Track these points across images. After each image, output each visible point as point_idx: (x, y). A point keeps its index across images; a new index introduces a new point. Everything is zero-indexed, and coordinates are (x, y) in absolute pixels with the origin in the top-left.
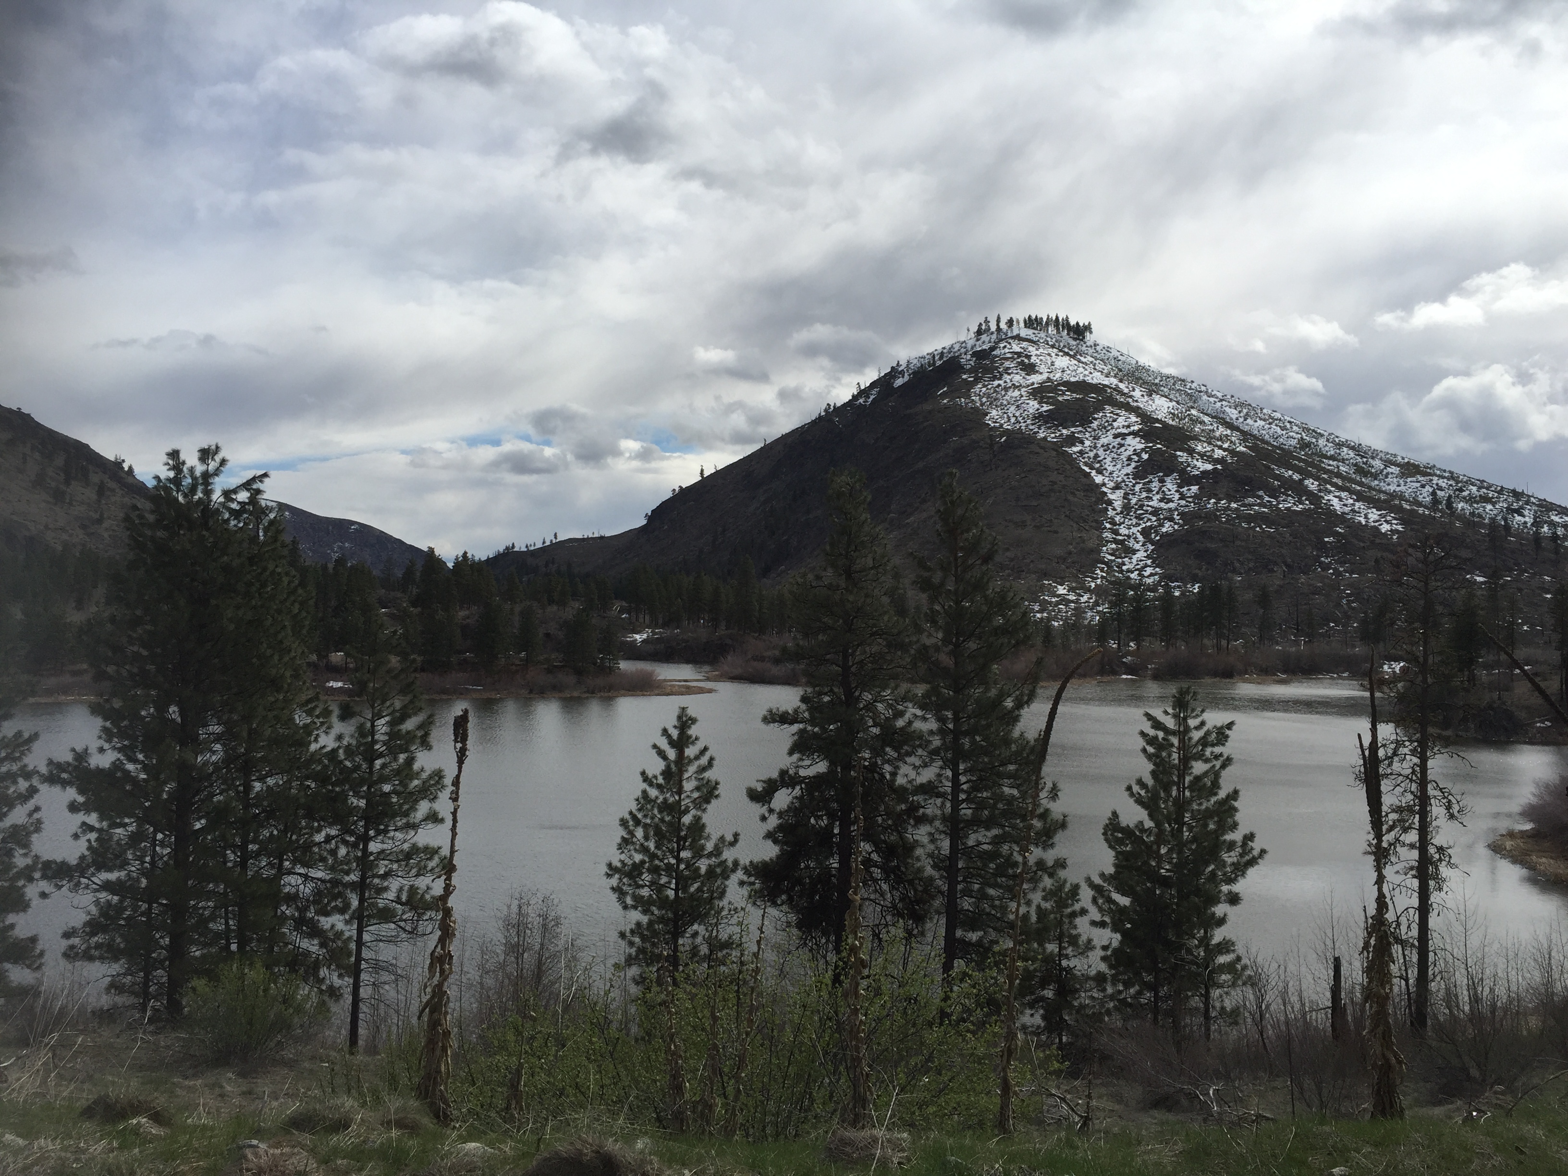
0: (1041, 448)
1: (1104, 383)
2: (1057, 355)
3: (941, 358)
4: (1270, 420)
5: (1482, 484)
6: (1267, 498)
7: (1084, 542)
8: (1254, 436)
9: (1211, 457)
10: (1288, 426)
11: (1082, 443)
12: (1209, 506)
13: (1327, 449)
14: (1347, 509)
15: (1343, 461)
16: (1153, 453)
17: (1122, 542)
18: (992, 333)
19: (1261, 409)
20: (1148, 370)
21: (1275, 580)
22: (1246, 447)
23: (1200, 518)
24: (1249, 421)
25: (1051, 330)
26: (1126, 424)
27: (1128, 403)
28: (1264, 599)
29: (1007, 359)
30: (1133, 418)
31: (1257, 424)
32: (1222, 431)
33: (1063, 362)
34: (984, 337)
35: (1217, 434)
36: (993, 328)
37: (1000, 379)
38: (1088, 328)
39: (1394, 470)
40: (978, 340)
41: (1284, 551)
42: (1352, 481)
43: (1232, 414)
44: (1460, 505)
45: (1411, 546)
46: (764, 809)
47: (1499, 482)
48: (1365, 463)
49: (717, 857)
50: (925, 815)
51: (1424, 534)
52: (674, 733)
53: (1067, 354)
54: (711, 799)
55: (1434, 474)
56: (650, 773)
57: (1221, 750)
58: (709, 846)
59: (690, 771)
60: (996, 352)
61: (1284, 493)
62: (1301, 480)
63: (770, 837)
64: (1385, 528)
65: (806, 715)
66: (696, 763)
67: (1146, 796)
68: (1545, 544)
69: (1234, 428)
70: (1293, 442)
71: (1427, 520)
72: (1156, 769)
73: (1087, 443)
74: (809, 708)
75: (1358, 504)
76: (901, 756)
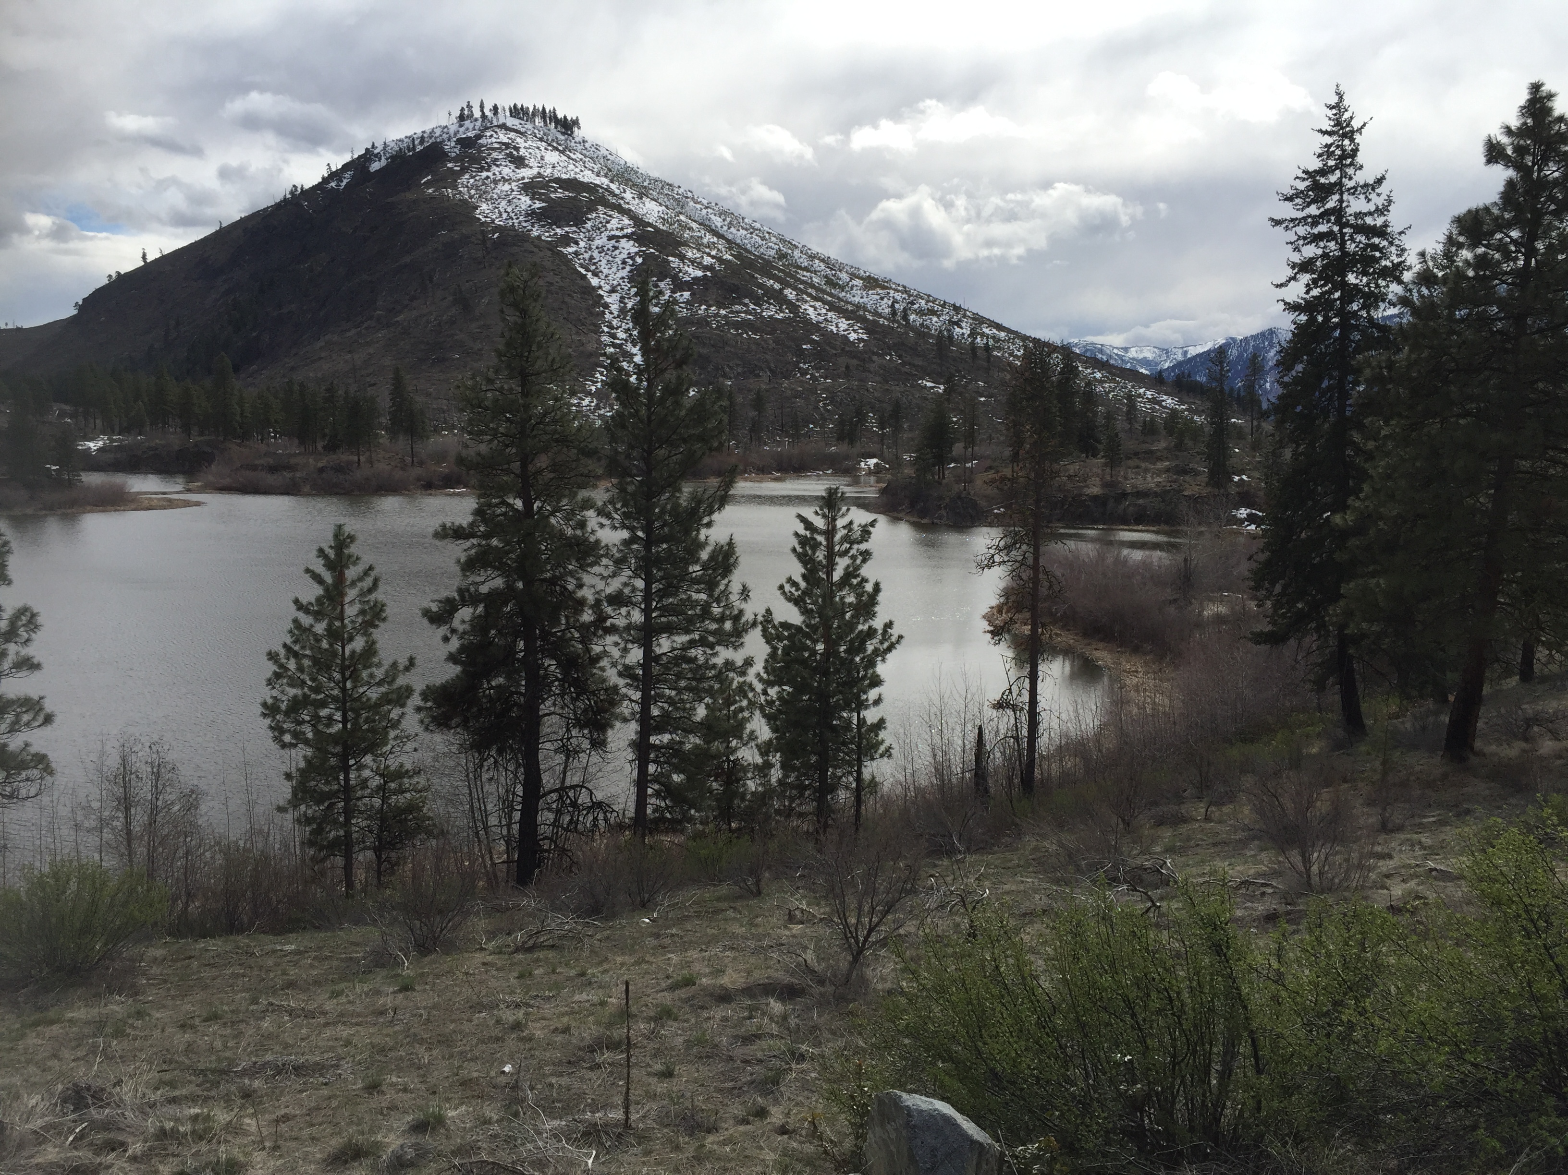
0: (535, 246)
1: (595, 182)
2: (546, 149)
3: (421, 143)
4: (752, 230)
5: (929, 299)
6: (752, 306)
7: (583, 345)
8: (738, 245)
9: (700, 263)
10: (767, 236)
11: (577, 243)
12: (700, 312)
13: (801, 260)
14: (821, 318)
15: (815, 272)
16: (647, 257)
17: (620, 346)
18: (476, 120)
19: (743, 219)
20: (636, 172)
21: (762, 383)
22: (732, 255)
23: (692, 324)
24: (733, 230)
25: (538, 121)
26: (619, 226)
27: (620, 205)
28: (759, 403)
29: (494, 149)
30: (626, 221)
31: (739, 233)
32: (708, 238)
33: (552, 157)
34: (467, 123)
35: (705, 241)
36: (477, 114)
37: (488, 170)
38: (576, 123)
39: (858, 282)
40: (461, 126)
41: (768, 357)
42: (824, 292)
43: (717, 221)
44: (912, 317)
45: (874, 353)
46: (443, 630)
47: (942, 297)
48: (834, 276)
49: (390, 683)
50: (613, 625)
51: (885, 343)
52: (332, 554)
53: (557, 149)
54: (377, 623)
55: (891, 288)
56: (304, 600)
57: (863, 546)
58: (379, 673)
59: (351, 594)
60: (482, 141)
61: (767, 302)
62: (781, 290)
63: (452, 658)
64: (853, 336)
65: (482, 529)
66: (359, 584)
67: (796, 594)
68: (979, 353)
69: (720, 236)
70: (772, 253)
71: (887, 331)
72: (806, 569)
73: (582, 244)
74: (485, 521)
75: (830, 314)
76: (583, 567)
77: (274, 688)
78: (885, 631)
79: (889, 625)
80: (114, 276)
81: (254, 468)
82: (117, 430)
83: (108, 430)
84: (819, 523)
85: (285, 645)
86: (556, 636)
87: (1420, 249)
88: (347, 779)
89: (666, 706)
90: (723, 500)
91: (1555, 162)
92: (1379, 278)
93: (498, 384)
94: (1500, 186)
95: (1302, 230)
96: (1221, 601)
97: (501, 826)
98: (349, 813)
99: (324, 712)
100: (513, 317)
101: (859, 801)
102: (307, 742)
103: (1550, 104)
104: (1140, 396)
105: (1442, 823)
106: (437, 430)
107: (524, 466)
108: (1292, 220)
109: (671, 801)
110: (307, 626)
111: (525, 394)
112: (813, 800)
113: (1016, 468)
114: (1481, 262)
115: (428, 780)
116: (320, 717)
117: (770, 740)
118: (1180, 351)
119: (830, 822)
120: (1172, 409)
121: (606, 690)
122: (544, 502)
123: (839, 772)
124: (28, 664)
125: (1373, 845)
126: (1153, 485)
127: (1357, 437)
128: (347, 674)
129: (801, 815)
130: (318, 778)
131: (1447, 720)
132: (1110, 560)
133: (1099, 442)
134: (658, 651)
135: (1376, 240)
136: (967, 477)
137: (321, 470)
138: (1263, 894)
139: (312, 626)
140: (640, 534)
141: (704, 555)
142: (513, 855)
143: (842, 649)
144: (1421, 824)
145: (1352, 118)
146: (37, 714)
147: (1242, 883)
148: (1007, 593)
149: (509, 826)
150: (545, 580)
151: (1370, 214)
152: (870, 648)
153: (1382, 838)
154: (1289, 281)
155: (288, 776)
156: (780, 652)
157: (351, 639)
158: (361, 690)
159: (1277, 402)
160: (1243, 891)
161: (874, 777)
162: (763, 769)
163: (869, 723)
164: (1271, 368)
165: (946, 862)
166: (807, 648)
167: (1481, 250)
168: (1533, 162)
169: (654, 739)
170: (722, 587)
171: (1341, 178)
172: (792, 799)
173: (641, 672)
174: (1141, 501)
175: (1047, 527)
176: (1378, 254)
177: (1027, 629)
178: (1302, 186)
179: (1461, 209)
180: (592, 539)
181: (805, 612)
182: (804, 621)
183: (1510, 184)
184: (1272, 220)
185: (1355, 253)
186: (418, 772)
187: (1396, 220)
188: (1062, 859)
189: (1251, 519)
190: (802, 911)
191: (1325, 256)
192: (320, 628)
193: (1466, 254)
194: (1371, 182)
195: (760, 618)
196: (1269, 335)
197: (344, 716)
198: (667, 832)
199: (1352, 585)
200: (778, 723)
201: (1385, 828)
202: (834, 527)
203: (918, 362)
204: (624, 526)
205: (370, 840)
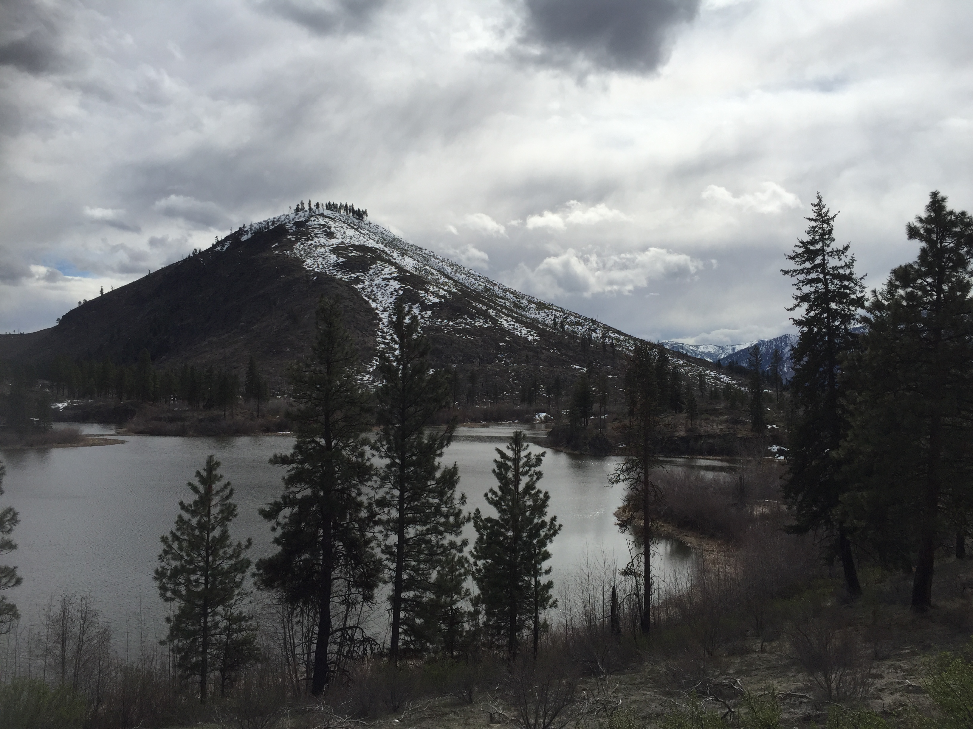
0: (339, 284)
1: (376, 247)
2: (347, 228)
3: (273, 224)
4: (469, 274)
5: (576, 315)
6: (469, 320)
7: (365, 343)
8: (460, 283)
9: (438, 294)
10: (478, 278)
11: (363, 282)
12: (437, 323)
13: (499, 292)
14: (511, 327)
15: (507, 299)
16: (405, 290)
17: (388, 344)
18: (306, 211)
19: (464, 268)
20: (400, 241)
21: (475, 366)
22: (457, 289)
23: (432, 330)
24: (458, 274)
25: (343, 212)
26: (389, 272)
27: (390, 260)
28: (473, 378)
29: (316, 228)
30: (394, 269)
31: (461, 277)
32: (443, 279)
33: (350, 232)
34: (301, 213)
35: (441, 281)
36: (307, 208)
37: (312, 240)
38: (365, 213)
39: (533, 306)
40: (297, 215)
41: (478, 350)
42: (513, 311)
43: (448, 269)
44: (566, 326)
45: (543, 348)
46: (273, 523)
47: (584, 314)
48: (519, 302)
49: (237, 557)
50: (379, 519)
51: (550, 342)
52: (204, 474)
53: (353, 228)
54: (231, 518)
55: (553, 309)
56: (186, 503)
57: (537, 469)
58: (230, 551)
59: (216, 500)
60: (309, 223)
61: (478, 317)
62: (487, 310)
63: (277, 541)
64: (530, 338)
65: (299, 457)
66: (221, 494)
67: (495, 499)
68: (608, 348)
69: (450, 278)
70: (481, 288)
71: (551, 335)
72: (501, 483)
73: (367, 283)
74: (301, 453)
75: (516, 325)
76: (362, 482)
77: (163, 561)
78: (552, 523)
79: (554, 519)
80: (82, 302)
81: (160, 419)
82: (77, 395)
83: (72, 396)
84: (510, 454)
85: (172, 533)
86: (343, 527)
87: (873, 289)
88: (206, 622)
89: (412, 572)
90: (449, 439)
91: (949, 237)
92: (849, 305)
93: (313, 368)
94: (918, 252)
95: (801, 277)
96: (765, 505)
97: (303, 654)
98: (206, 645)
99: (193, 578)
100: (323, 327)
101: (536, 637)
102: (180, 596)
103: (943, 204)
104: (707, 375)
105: (914, 654)
106: (274, 396)
107: (327, 418)
108: (795, 271)
109: (414, 637)
110: (187, 520)
111: (329, 373)
112: (506, 636)
113: (632, 420)
114: (910, 297)
115: (258, 623)
116: (191, 580)
117: (479, 595)
118: (731, 348)
119: (517, 652)
120: (727, 383)
121: (374, 562)
122: (339, 440)
123: (523, 617)
124: (9, 546)
125: (870, 668)
126: (718, 431)
127: (843, 402)
128: (210, 551)
129: (498, 647)
130: (187, 622)
131: (912, 583)
132: (693, 478)
133: (683, 403)
134: (407, 536)
135: (846, 283)
136: (602, 425)
137: (201, 421)
138: (801, 703)
139: (190, 520)
140: (397, 461)
141: (438, 475)
142: (311, 675)
143: (524, 535)
144: (901, 654)
145: (828, 211)
146: (11, 578)
147: (787, 695)
148: (628, 498)
149: (309, 654)
150: (337, 490)
151: (842, 267)
152: (543, 534)
153: (875, 664)
154: (795, 307)
155: (168, 620)
156: (485, 537)
157: (213, 528)
158: (218, 563)
159: (792, 380)
160: (788, 701)
161: (546, 621)
162: (474, 616)
163: (542, 584)
164: (787, 359)
165: (593, 680)
166: (502, 534)
167: (909, 290)
168: (937, 238)
169: (404, 595)
170: (449, 495)
171: (823, 246)
172: (492, 635)
173: (396, 551)
174: (710, 441)
175: (652, 456)
176: (848, 291)
177: (642, 523)
178: (800, 251)
179: (896, 266)
180: (368, 464)
181: (501, 511)
182: (500, 517)
183: (923, 250)
184: (782, 270)
185: (834, 291)
186: (251, 618)
187: (857, 271)
188: (669, 679)
189: (780, 452)
190: (499, 714)
191: (816, 292)
192: (194, 522)
193: (901, 292)
194: (841, 249)
195: (472, 515)
196: (785, 338)
197: (206, 580)
198: (411, 658)
199: (846, 495)
200: (484, 584)
201: (879, 657)
202: (519, 456)
203: (571, 354)
204: (387, 456)
205: (218, 664)
